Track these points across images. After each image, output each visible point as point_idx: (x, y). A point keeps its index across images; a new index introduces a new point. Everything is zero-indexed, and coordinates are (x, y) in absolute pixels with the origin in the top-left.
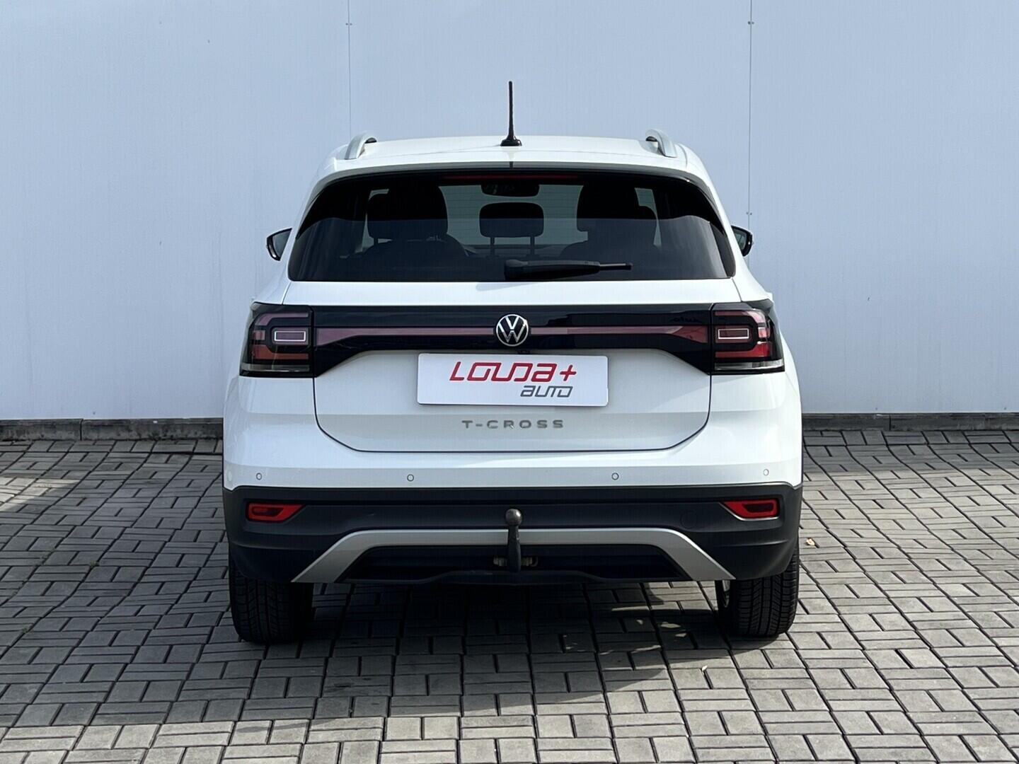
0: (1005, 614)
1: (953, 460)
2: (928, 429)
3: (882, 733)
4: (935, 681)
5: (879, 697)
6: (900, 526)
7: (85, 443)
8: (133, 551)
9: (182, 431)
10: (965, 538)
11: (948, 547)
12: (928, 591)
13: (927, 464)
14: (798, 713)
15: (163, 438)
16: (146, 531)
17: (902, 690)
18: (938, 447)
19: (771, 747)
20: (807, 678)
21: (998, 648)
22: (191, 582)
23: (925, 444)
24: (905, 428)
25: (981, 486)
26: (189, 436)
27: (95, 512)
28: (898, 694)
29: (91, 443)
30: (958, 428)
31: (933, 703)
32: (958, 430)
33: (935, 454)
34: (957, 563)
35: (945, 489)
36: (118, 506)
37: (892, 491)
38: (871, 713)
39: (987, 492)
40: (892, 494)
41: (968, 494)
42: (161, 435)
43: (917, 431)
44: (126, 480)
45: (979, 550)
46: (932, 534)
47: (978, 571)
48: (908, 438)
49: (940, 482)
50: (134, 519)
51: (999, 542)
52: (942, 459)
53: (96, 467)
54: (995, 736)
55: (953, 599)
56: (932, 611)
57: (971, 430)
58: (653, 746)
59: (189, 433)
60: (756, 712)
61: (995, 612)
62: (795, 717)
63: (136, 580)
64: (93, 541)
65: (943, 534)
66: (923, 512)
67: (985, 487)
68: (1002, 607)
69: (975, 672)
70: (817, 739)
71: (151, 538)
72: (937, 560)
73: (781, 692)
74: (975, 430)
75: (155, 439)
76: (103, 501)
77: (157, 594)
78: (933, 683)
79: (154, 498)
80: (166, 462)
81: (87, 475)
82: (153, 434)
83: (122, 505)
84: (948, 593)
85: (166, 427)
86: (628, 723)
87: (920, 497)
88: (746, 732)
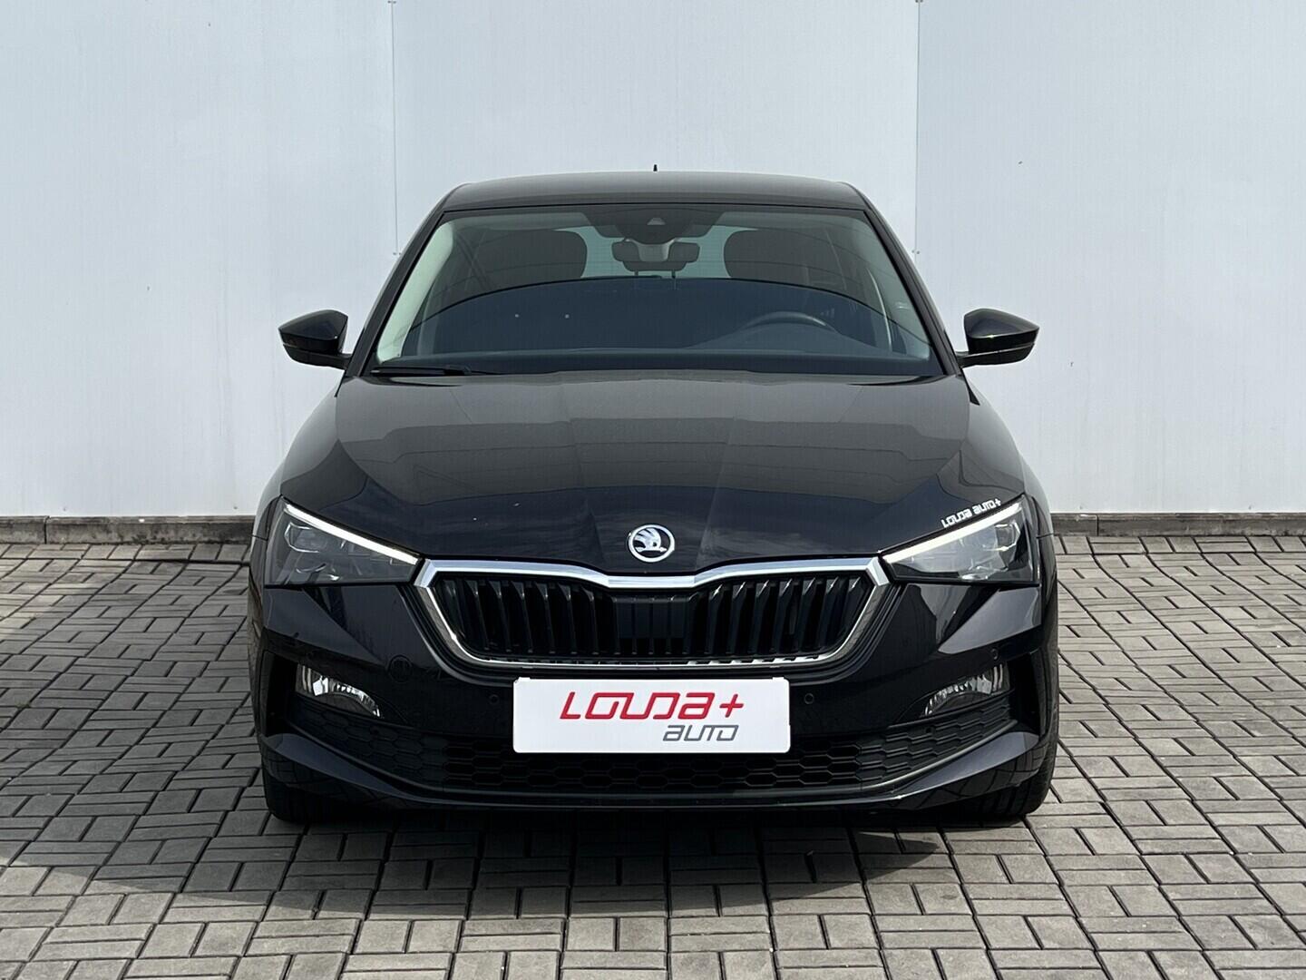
0: (1228, 781)
1: (1178, 575)
2: (1147, 533)
3: (1042, 948)
4: (1122, 873)
5: (1043, 897)
6: (1100, 662)
7: (49, 547)
8: (80, 689)
9: (176, 532)
10: (1184, 677)
11: (1159, 689)
12: (1126, 748)
13: (1143, 579)
14: (929, 917)
15: (153, 541)
16: (104, 662)
17: (1076, 886)
18: (1159, 557)
19: (886, 967)
20: (950, 868)
21: (1215, 828)
22: (148, 730)
23: (1142, 554)
24: (1117, 533)
25: (1211, 609)
26: (185, 539)
27: (44, 636)
28: (1068, 890)
29: (58, 547)
30: (1187, 532)
31: (1116, 904)
32: (1186, 536)
33: (1155, 566)
34: (1170, 710)
35: (1165, 612)
36: (75, 629)
37: (1093, 614)
38: (1029, 919)
39: (1219, 615)
40: (1093, 618)
41: (1193, 618)
42: (149, 538)
43: (1133, 536)
44: (93, 595)
45: (1202, 693)
46: (1142, 671)
47: (1197, 722)
48: (1121, 546)
49: (1157, 603)
50: (91, 646)
51: (1229, 682)
52: (1163, 573)
53: (59, 579)
54: (1198, 953)
55: (1158, 759)
56: (1127, 776)
57: (1204, 536)
58: (721, 964)
59: (186, 535)
60: (872, 917)
61: (1215, 778)
62: (926, 923)
63: (76, 728)
64: (32, 675)
65: (1154, 670)
66: (1131, 641)
67: (1217, 610)
68: (1224, 771)
69: (1180, 861)
70: (950, 955)
71: (107, 671)
72: (1143, 706)
73: (910, 889)
74: (1210, 535)
75: (141, 541)
76: (57, 621)
77: (99, 745)
78: (1120, 875)
79: (124, 619)
80: (152, 573)
81: (46, 588)
82: (138, 536)
83: (80, 628)
84: (1152, 750)
85: (155, 528)
86: (692, 931)
87: (1129, 622)
88: (854, 946)
